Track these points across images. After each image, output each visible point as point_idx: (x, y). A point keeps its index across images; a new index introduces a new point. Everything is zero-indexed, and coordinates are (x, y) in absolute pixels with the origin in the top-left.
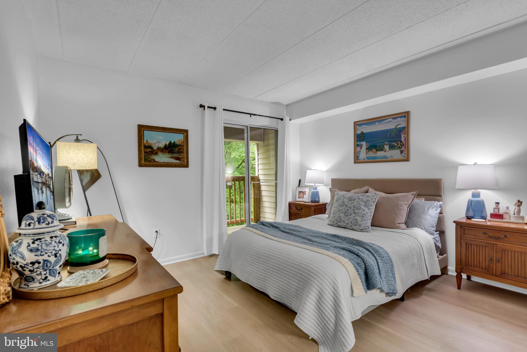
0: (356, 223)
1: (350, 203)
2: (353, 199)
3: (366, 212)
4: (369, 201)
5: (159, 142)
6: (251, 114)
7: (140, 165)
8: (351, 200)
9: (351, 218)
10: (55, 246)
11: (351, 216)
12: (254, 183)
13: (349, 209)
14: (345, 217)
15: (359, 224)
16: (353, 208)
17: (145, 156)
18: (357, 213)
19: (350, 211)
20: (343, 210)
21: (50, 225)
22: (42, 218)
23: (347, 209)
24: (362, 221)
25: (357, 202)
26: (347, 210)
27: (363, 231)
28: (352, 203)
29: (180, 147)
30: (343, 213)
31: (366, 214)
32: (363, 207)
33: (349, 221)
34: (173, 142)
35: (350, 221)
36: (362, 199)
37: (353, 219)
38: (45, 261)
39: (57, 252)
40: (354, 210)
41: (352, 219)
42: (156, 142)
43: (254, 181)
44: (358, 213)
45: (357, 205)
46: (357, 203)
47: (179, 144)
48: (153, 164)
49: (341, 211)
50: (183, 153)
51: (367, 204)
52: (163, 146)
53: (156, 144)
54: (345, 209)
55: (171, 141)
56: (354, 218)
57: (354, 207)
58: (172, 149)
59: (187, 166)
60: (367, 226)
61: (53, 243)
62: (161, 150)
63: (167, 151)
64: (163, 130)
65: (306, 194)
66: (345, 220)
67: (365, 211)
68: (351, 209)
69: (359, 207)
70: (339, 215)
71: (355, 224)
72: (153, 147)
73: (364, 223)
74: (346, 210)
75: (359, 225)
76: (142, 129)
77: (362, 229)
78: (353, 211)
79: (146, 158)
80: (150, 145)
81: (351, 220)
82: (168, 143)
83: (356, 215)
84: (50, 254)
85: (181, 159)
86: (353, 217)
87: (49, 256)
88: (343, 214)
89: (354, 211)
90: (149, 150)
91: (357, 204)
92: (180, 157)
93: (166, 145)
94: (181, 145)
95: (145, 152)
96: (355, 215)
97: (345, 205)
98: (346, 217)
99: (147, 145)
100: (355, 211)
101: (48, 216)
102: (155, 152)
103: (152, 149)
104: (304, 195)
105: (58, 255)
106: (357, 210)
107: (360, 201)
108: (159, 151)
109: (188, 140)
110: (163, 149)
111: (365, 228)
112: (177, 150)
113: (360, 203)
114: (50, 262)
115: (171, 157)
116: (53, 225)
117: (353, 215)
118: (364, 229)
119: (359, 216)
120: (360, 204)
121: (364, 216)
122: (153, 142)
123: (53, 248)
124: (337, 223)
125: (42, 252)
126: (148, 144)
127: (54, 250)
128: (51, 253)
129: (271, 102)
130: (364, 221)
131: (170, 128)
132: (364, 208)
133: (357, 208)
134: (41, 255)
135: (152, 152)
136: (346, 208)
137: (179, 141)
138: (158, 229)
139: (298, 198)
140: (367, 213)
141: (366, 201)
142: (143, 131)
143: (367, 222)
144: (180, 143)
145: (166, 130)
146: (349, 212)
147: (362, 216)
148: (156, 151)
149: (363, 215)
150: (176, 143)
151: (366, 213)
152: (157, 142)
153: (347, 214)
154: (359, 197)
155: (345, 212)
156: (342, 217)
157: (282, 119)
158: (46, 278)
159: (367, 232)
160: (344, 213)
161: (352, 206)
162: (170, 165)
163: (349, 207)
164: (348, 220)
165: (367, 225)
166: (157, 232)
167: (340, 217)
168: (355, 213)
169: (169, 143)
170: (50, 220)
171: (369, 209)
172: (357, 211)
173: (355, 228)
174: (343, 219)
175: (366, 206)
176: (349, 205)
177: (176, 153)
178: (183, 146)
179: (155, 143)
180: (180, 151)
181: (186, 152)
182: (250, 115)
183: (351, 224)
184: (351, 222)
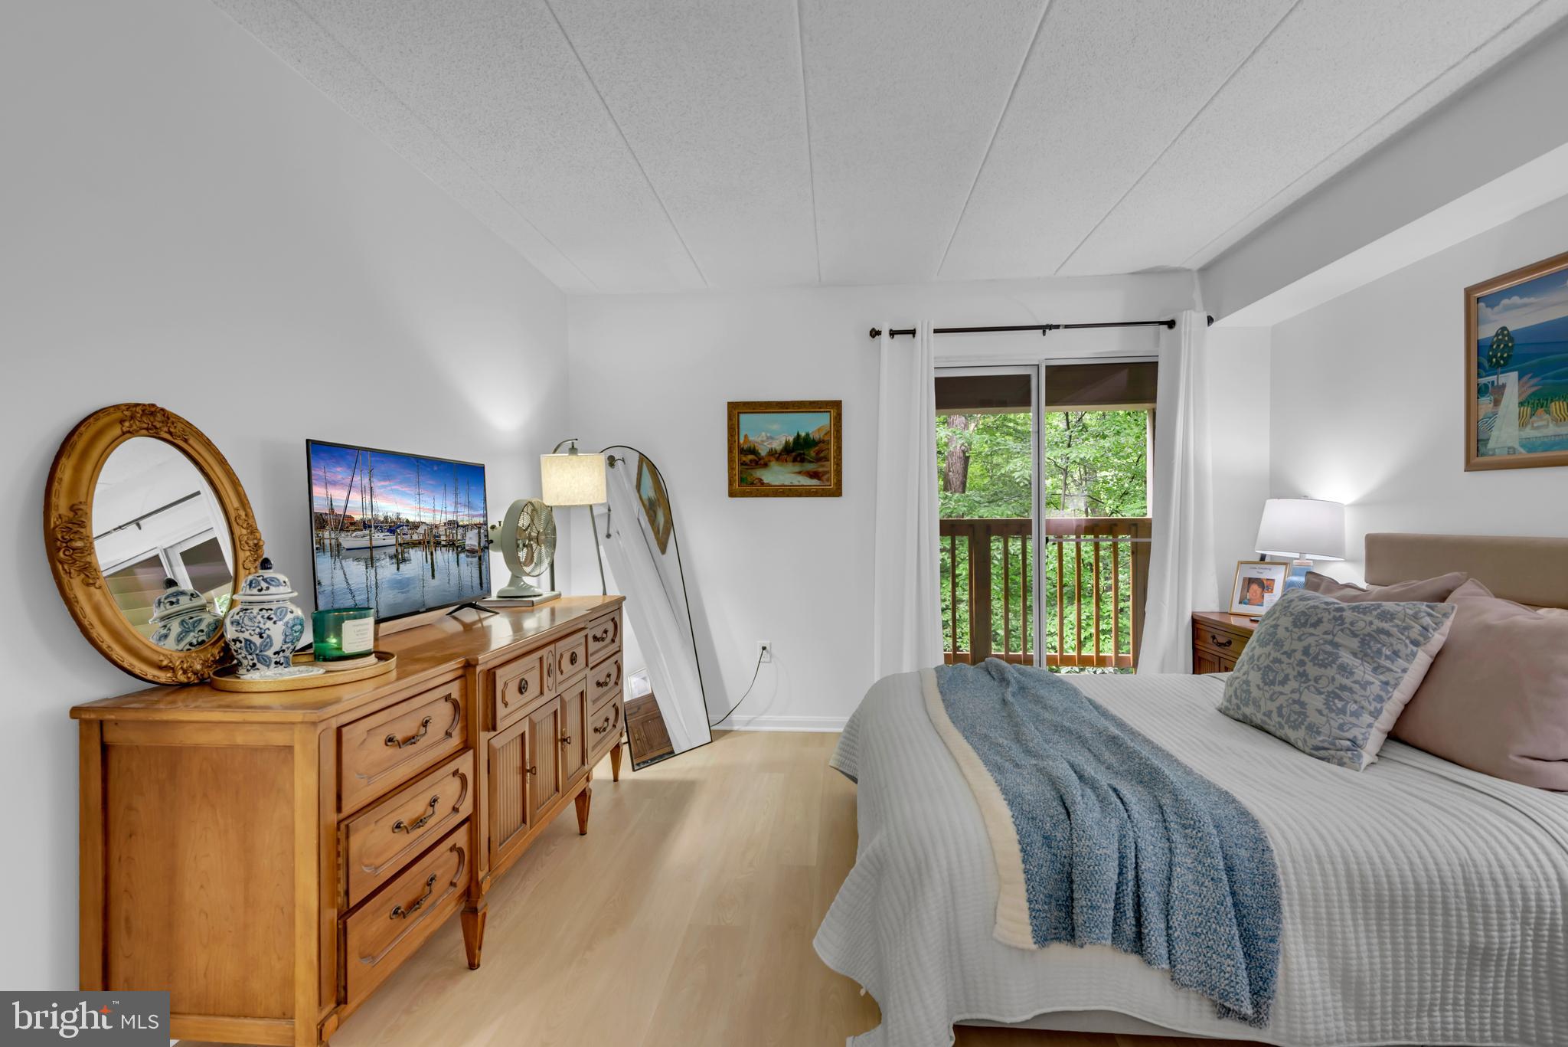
0: (1296, 717)
1: (1295, 636)
2: (1313, 620)
3: (1356, 677)
4: (1382, 636)
5: (771, 438)
6: (1044, 328)
7: (732, 494)
8: (1304, 625)
9: (1281, 693)
10: (259, 622)
11: (1286, 686)
12: (1137, 543)
13: (1284, 658)
14: (1262, 685)
15: (1310, 724)
16: (1299, 656)
17: (741, 472)
18: (1311, 677)
19: (1284, 666)
20: (1262, 659)
21: (263, 592)
22: (254, 582)
23: (1277, 659)
24: (1325, 712)
25: (1326, 633)
26: (1277, 661)
27: (1322, 753)
28: (1303, 638)
29: (821, 445)
30: (1260, 669)
31: (1356, 687)
32: (1346, 657)
33: (1273, 706)
34: (803, 434)
35: (1277, 703)
36: (1352, 624)
37: (1290, 701)
38: (246, 640)
39: (263, 631)
40: (1302, 663)
41: (1286, 697)
42: (765, 439)
43: (1137, 537)
44: (1316, 680)
45: (1322, 647)
46: (1325, 636)
47: (818, 437)
48: (757, 490)
49: (1255, 662)
50: (828, 461)
51: (1370, 648)
52: (781, 447)
53: (765, 444)
54: (1270, 654)
55: (800, 433)
56: (1296, 696)
57: (1306, 651)
58: (802, 452)
59: (837, 492)
60: (1351, 737)
61: (259, 617)
62: (777, 455)
63: (790, 458)
64: (782, 408)
65: (1272, 591)
66: (1261, 699)
67: (1352, 673)
68: (1291, 661)
69: (1330, 654)
70: (1246, 676)
71: (1292, 719)
72: (759, 451)
73: (1335, 724)
74: (1271, 658)
75: (1306, 728)
76: (736, 410)
77: (1321, 745)
78: (1298, 668)
79: (744, 476)
80: (753, 446)
81: (1282, 700)
82: (791, 439)
83: (1308, 688)
84: (253, 633)
85: (823, 475)
86: (1293, 692)
87: (250, 634)
88: (1259, 674)
89: (1301, 670)
90: (751, 457)
91: (1321, 642)
92: (821, 470)
93: (787, 443)
94: (823, 442)
95: (743, 464)
96: (1302, 685)
97: (1274, 640)
98: (1267, 688)
99: (745, 447)
100: (1306, 668)
101: (263, 580)
102: (762, 462)
103: (756, 456)
104: (1266, 595)
105: (265, 635)
106: (1316, 668)
107: (1342, 630)
108: (772, 458)
109: (841, 426)
110: (780, 454)
111: (1334, 744)
112: (812, 453)
113: (1336, 639)
114: (255, 644)
115: (799, 473)
116: (267, 592)
117: (1293, 684)
118: (1326, 745)
119: (1317, 689)
120: (1336, 645)
121: (1345, 694)
122: (759, 440)
123: (256, 625)
124: (1239, 708)
125: (242, 627)
126: (749, 445)
127: (258, 627)
128: (254, 630)
129: (1133, 273)
130: (1333, 715)
131: (798, 402)
132: (1350, 663)
133: (1316, 657)
134: (241, 632)
135: (757, 463)
136: (1274, 655)
137: (819, 430)
138: (769, 642)
139: (1240, 603)
140: (1365, 685)
141: (1369, 635)
142: (738, 416)
143: (1351, 723)
144: (821, 436)
145: (787, 408)
146: (1283, 670)
147: (1333, 692)
148: (766, 460)
149: (1337, 691)
150: (811, 436)
151: (1355, 682)
152: (768, 438)
153: (1271, 678)
154: (1341, 616)
155: (1265, 667)
156: (1251, 684)
157: (1171, 324)
158: (254, 665)
159: (1341, 764)
160: (1261, 672)
161: (1299, 646)
162: (796, 490)
163: (1285, 649)
164: (1272, 699)
165: (1349, 735)
166: (764, 648)
167: (1247, 682)
168: (1303, 676)
169: (794, 439)
170: (264, 585)
171: (1380, 670)
172: (1313, 671)
173: (1292, 735)
174: (1255, 693)
175: (1366, 655)
176: (1289, 640)
177: (813, 462)
178: (829, 442)
179: (763, 441)
180: (822, 455)
181: (834, 458)
182: (1041, 331)
183: (1280, 719)
184: (1280, 709)
